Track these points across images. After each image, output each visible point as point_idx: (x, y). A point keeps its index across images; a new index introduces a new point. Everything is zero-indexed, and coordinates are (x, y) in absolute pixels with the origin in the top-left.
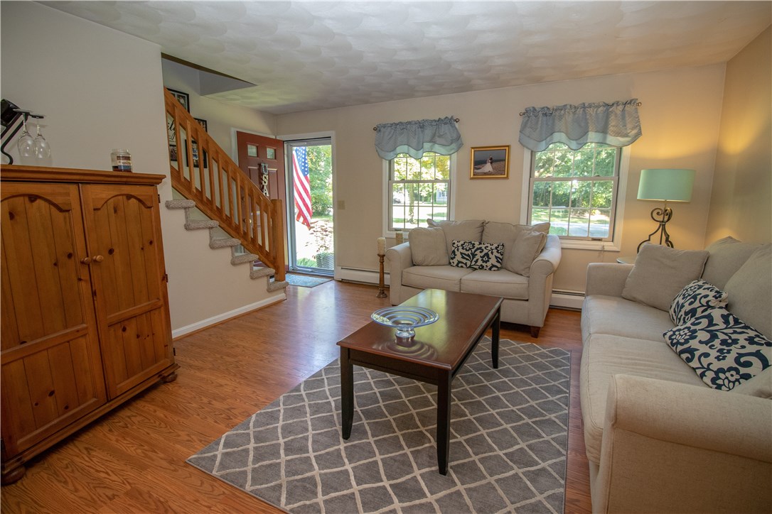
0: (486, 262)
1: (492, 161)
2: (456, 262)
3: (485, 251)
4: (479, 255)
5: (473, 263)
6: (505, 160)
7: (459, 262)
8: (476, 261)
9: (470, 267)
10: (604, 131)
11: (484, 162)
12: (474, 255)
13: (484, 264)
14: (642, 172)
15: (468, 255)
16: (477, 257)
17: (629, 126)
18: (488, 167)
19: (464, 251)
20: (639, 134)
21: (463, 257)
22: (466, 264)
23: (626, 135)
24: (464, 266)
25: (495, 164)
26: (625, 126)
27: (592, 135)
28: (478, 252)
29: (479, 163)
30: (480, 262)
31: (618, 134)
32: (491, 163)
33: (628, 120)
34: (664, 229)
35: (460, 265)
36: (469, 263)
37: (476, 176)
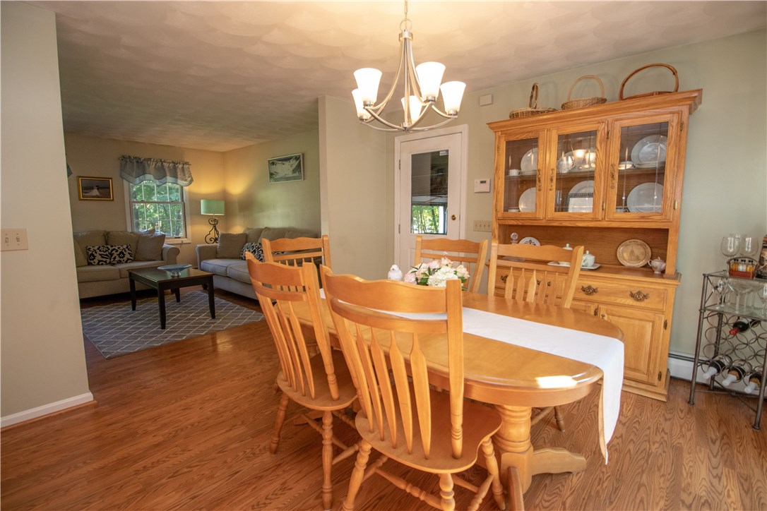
0: (123, 257)
1: (98, 188)
2: (97, 262)
3: (119, 251)
4: (115, 254)
5: (112, 260)
6: (109, 188)
7: (99, 261)
8: (115, 258)
9: (110, 263)
10: (175, 176)
11: (92, 188)
12: (112, 255)
13: (121, 259)
14: (202, 201)
15: (106, 255)
16: (114, 256)
17: (187, 176)
18: (95, 192)
19: (102, 253)
20: (192, 181)
21: (103, 257)
22: (106, 262)
23: (186, 180)
24: (104, 263)
25: (101, 191)
26: (184, 175)
27: (169, 179)
28: (114, 252)
29: (87, 188)
30: (118, 259)
31: (182, 179)
32: (98, 189)
33: (186, 172)
34: (215, 229)
35: (101, 263)
36: (108, 261)
37: (84, 199)
